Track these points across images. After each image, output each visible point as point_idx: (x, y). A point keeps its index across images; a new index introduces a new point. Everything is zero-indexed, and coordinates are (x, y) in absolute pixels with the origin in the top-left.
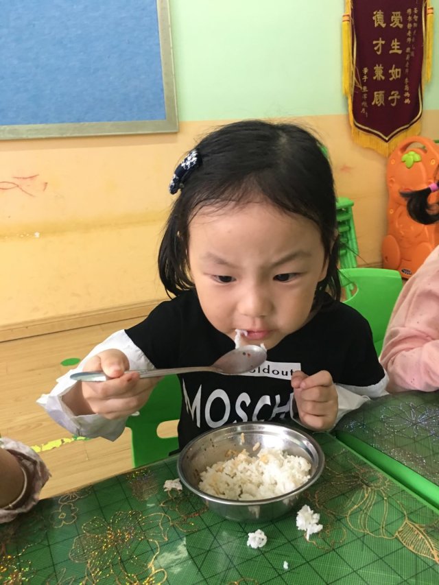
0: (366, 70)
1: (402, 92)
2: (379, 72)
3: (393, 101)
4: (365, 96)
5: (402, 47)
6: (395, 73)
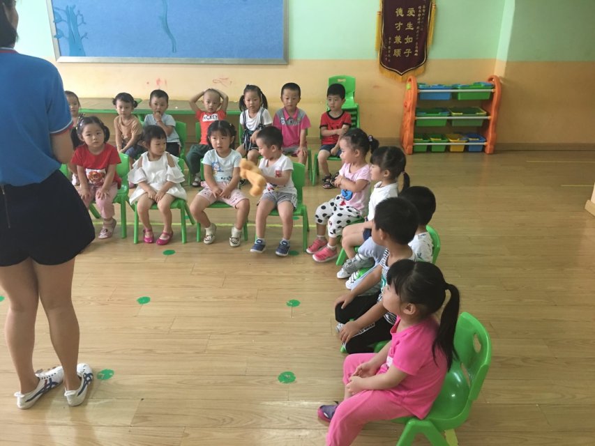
0: (390, 38)
1: (413, 50)
2: (398, 39)
3: (407, 54)
4: (389, 52)
5: (414, 25)
6: (409, 40)
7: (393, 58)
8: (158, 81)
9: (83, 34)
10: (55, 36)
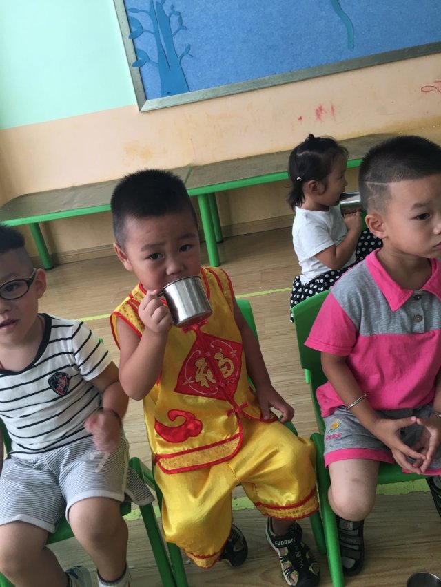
8: (319, 111)
9: (183, 50)
10: (134, 65)
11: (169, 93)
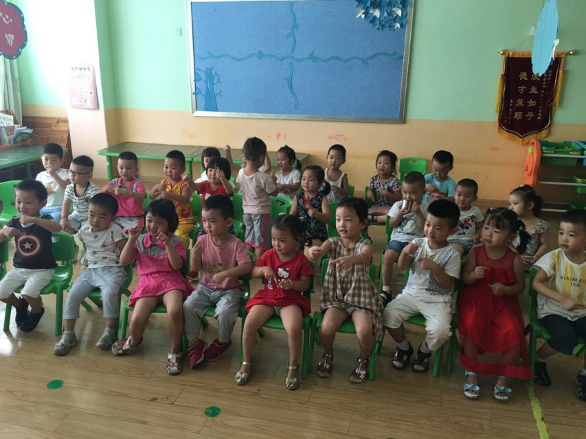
0: (512, 101)
1: (536, 113)
2: (520, 102)
3: (529, 117)
4: (510, 114)
5: (539, 89)
6: (532, 103)
7: (514, 120)
8: (278, 136)
9: (218, 92)
10: (194, 94)
11: (207, 110)
